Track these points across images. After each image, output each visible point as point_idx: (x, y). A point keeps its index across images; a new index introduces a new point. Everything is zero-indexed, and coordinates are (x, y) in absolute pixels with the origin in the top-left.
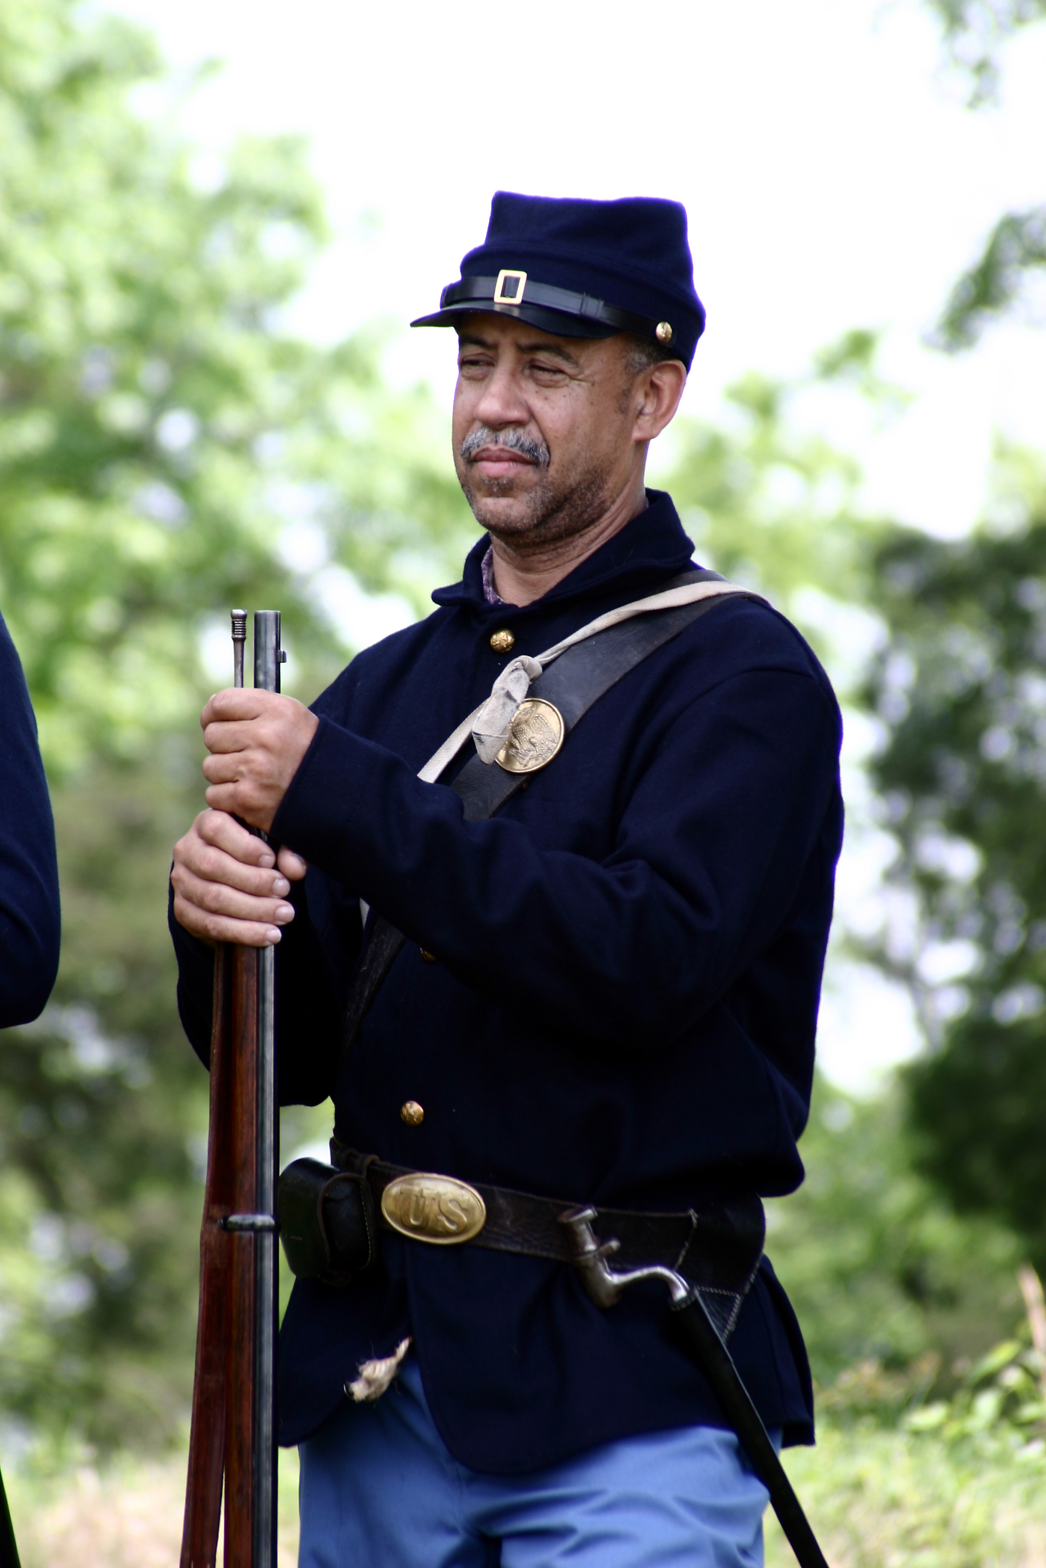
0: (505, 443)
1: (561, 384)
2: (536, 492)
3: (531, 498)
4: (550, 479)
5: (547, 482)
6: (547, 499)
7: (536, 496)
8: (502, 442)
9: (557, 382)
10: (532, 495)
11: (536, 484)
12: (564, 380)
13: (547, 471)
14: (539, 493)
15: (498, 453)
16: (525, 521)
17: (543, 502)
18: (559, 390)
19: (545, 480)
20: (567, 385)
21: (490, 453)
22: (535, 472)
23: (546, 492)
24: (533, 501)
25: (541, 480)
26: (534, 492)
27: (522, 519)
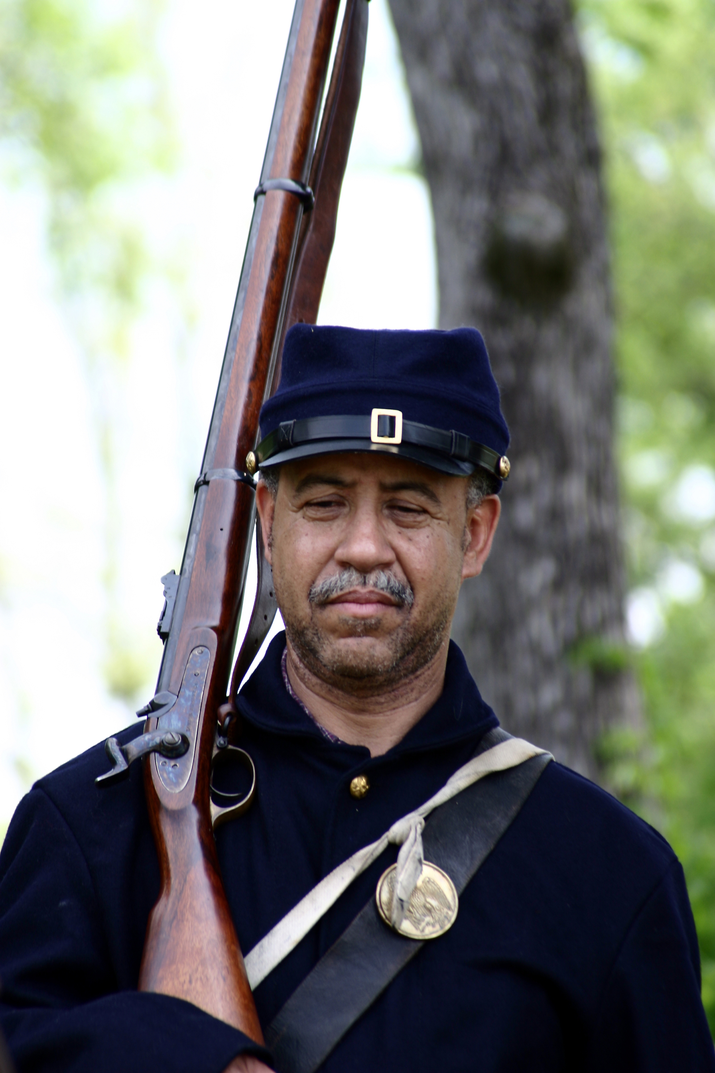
0: (375, 585)
1: (424, 524)
2: (398, 634)
3: (393, 640)
4: (413, 621)
5: (409, 624)
6: (407, 641)
7: (397, 638)
8: (373, 584)
9: (420, 522)
10: (394, 637)
11: (399, 626)
12: (426, 520)
13: (409, 613)
14: (401, 635)
15: (367, 596)
16: (386, 663)
17: (402, 645)
18: (420, 530)
19: (407, 622)
20: (429, 525)
21: (358, 595)
22: (398, 613)
23: (406, 634)
24: (394, 643)
25: (403, 622)
26: (395, 635)
27: (383, 662)
